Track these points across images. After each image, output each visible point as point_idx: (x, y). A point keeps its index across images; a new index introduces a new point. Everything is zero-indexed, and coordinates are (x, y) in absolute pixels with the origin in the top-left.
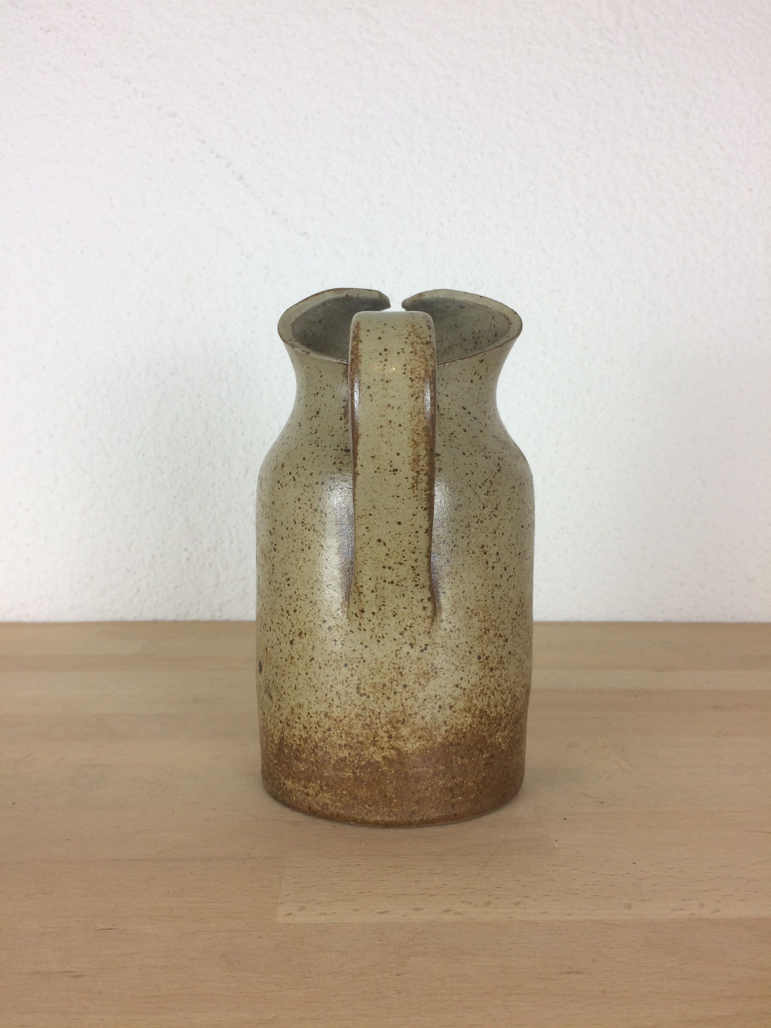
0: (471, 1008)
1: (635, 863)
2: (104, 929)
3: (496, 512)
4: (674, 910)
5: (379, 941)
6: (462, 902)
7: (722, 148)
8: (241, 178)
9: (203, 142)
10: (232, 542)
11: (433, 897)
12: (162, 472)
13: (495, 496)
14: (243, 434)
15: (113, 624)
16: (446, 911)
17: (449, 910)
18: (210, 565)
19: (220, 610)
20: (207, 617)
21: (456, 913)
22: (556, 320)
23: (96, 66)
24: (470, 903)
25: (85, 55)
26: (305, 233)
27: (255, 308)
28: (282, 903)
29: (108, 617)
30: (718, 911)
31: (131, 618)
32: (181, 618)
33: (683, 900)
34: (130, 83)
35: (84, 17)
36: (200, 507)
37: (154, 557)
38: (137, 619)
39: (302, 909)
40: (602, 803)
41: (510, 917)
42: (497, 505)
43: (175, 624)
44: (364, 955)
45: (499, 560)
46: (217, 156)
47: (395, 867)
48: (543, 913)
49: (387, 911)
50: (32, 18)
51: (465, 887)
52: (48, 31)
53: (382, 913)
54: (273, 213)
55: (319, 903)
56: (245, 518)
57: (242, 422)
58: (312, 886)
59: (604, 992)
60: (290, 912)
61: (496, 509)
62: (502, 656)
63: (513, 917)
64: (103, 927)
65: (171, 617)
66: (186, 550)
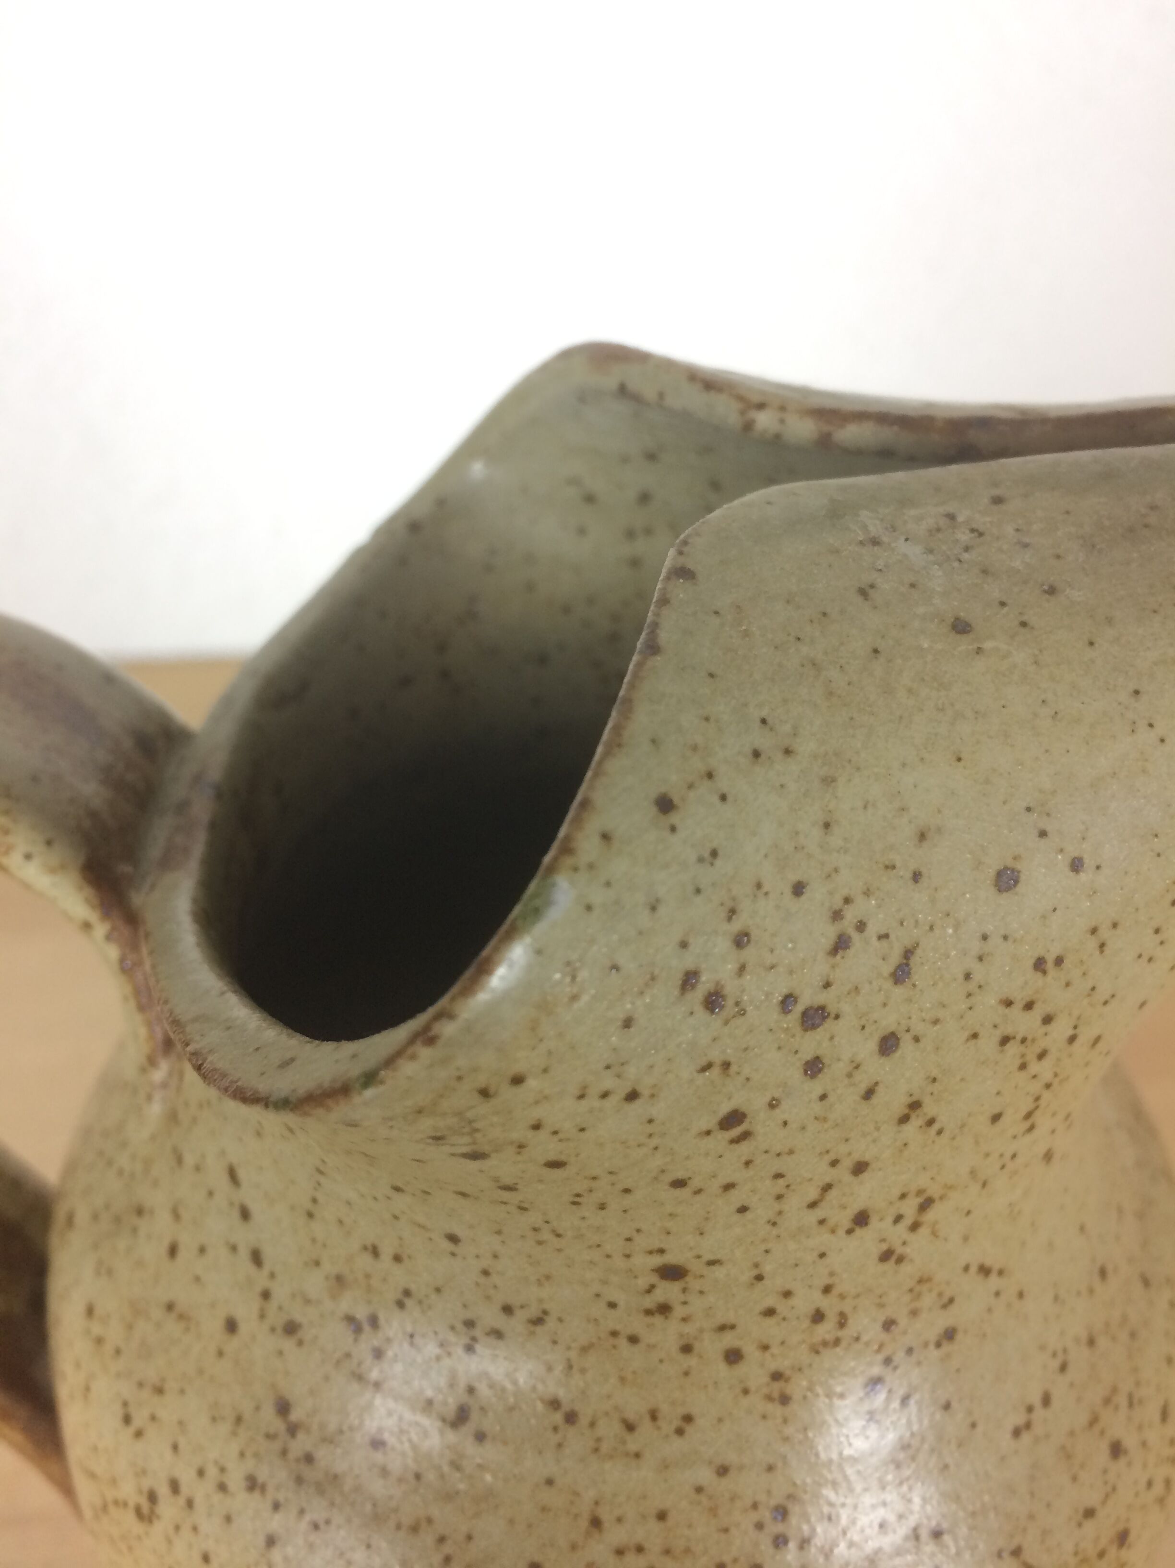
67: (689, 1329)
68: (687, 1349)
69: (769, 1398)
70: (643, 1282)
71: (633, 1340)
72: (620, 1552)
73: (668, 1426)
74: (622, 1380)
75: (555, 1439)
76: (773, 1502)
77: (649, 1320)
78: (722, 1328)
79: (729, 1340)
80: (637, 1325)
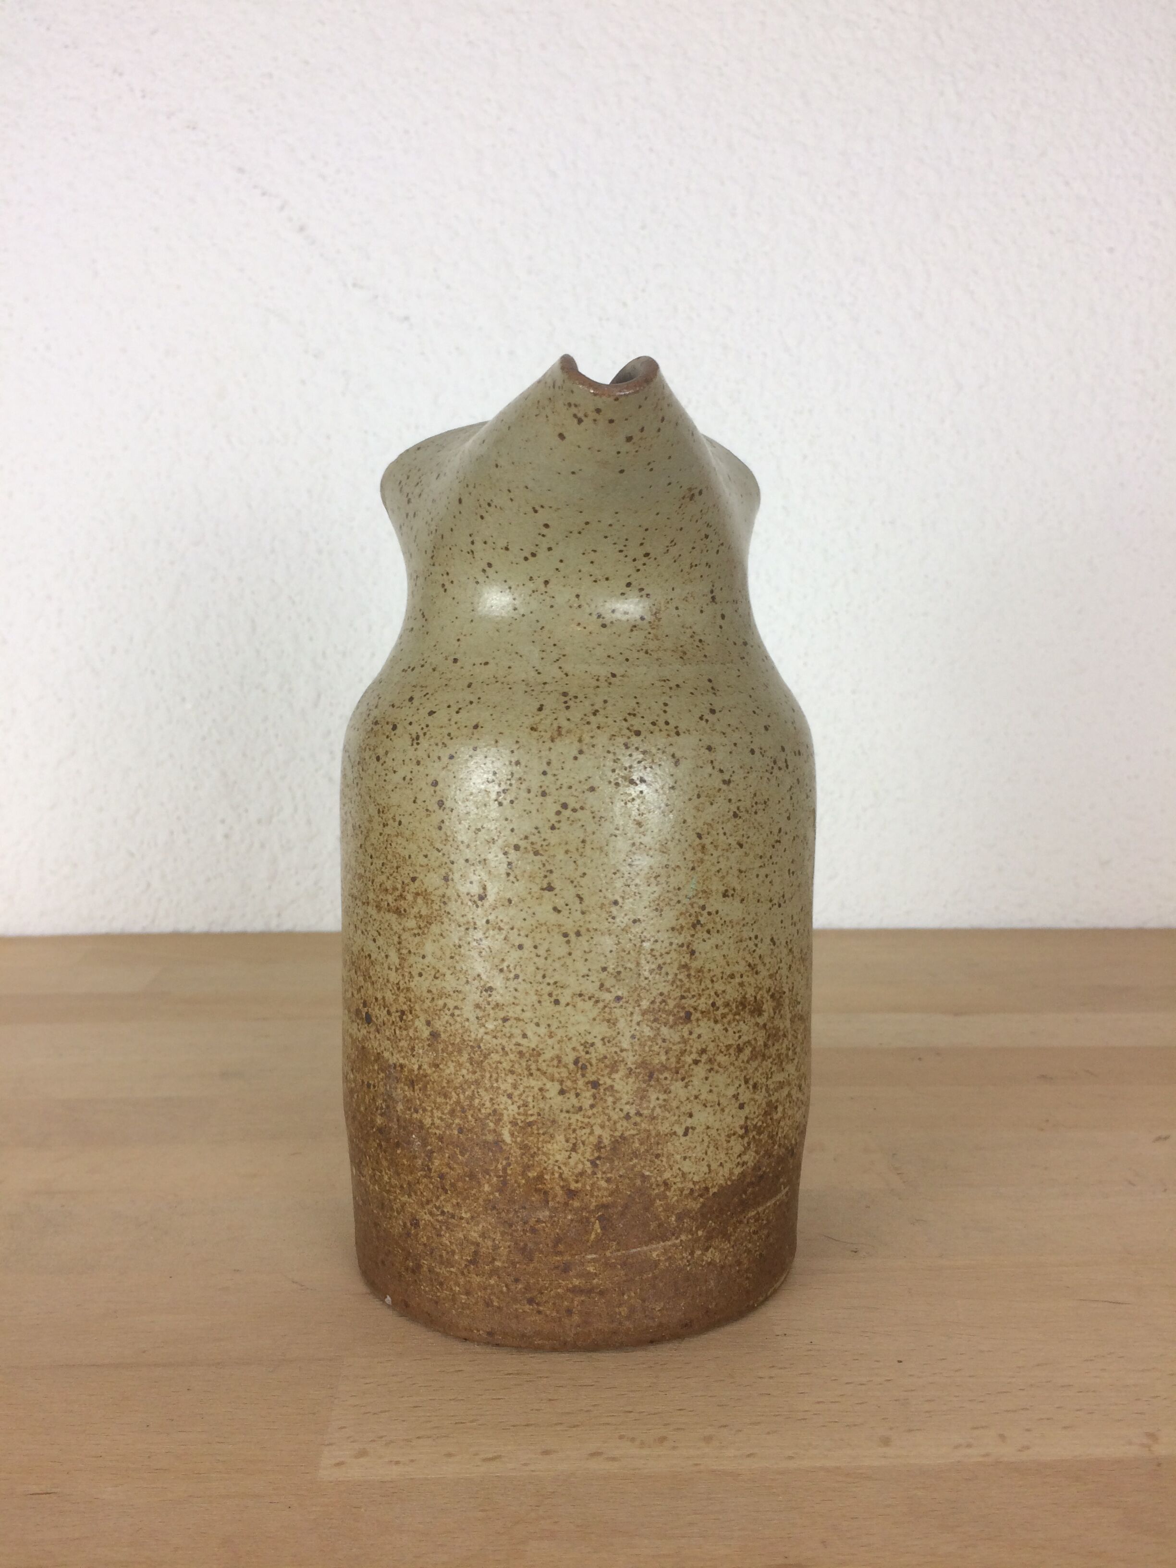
1: (901, 1362)
2: (38, 1494)
4: (957, 1447)
5: (481, 1511)
6: (621, 1437)
7: (1067, 183)
9: (241, 170)
10: (296, 809)
11: (574, 1429)
12: (183, 700)
14: (311, 639)
16: (593, 1455)
17: (598, 1453)
18: (263, 846)
19: (279, 915)
20: (258, 925)
21: (609, 1458)
22: (805, 457)
23: (66, 47)
24: (633, 1440)
25: (48, 29)
26: (407, 318)
27: (328, 437)
28: (331, 1444)
29: (102, 927)
30: (1028, 1448)
31: (137, 929)
32: (216, 929)
33: (973, 1428)
36: (244, 755)
37: (172, 833)
39: (363, 1453)
40: (856, 1252)
41: (696, 1465)
43: (207, 936)
44: (454, 1538)
46: (264, 194)
48: (749, 1456)
49: (499, 1457)
51: (629, 1408)
53: (490, 1459)
54: (355, 285)
55: (391, 1442)
56: (317, 770)
57: (309, 619)
58: (381, 1412)
60: (342, 1459)
63: (700, 1464)
64: (35, 1489)
65: (200, 927)
66: (223, 821)
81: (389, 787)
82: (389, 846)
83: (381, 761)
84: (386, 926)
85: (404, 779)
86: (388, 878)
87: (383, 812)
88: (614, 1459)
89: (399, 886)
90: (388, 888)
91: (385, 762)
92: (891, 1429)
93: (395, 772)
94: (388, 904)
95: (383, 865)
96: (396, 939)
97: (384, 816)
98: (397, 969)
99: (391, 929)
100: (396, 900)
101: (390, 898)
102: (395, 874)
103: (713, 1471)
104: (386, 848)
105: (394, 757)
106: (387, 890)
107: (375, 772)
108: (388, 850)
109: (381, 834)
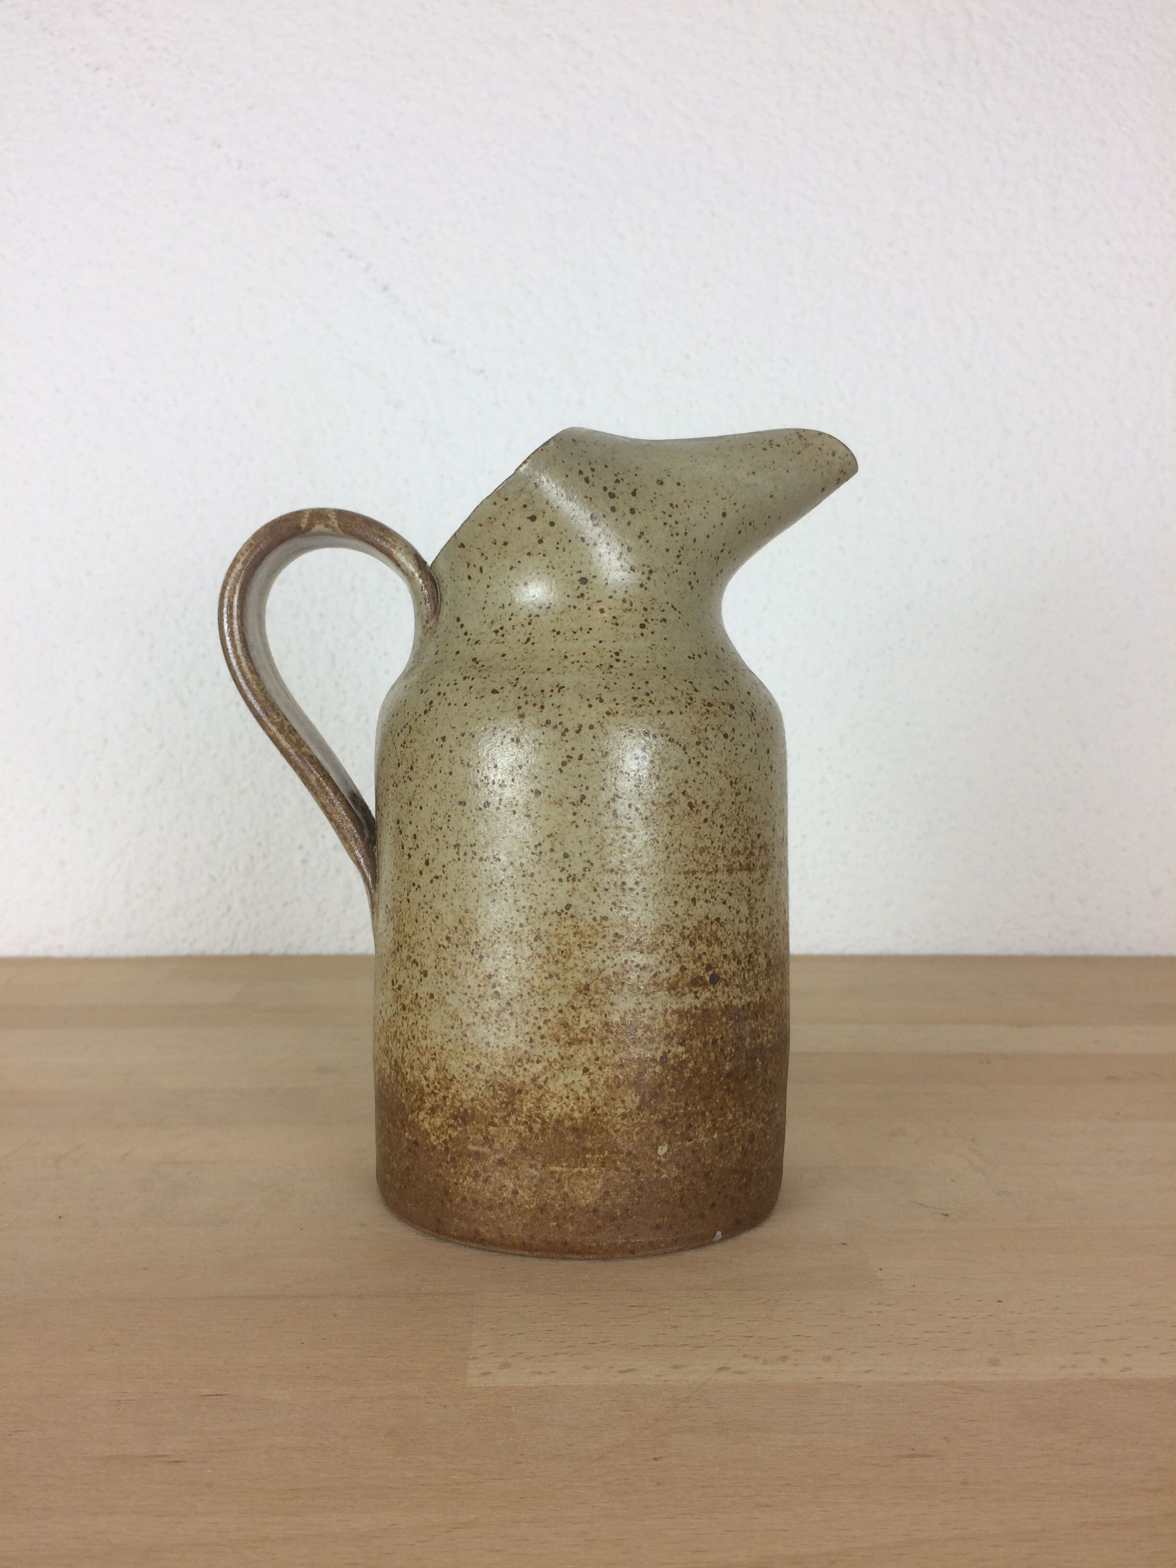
0: (769, 1506)
1: (1000, 1301)
2: (211, 1395)
3: (411, 774)
4: (1063, 1367)
5: (623, 1411)
6: (745, 1356)
8: (385, 289)
9: (329, 235)
11: (700, 1349)
13: (411, 750)
15: (189, 959)
16: (721, 1369)
17: (726, 1368)
21: (736, 1372)
23: (169, 121)
24: (756, 1358)
25: (152, 105)
26: (482, 371)
28: (474, 1358)
29: (184, 949)
30: (1129, 1369)
31: (217, 951)
32: (292, 951)
33: (1076, 1353)
34: (219, 147)
35: (151, 48)
37: (252, 858)
38: (228, 953)
39: (505, 1366)
40: (947, 1215)
41: (818, 1378)
42: (413, 763)
44: (602, 1431)
45: (418, 846)
46: (350, 256)
47: (640, 1307)
48: (867, 1372)
49: (633, 1370)
50: (73, 49)
51: (749, 1334)
52: (98, 69)
53: (626, 1371)
54: (434, 341)
55: (531, 1357)
58: (518, 1334)
59: (964, 1483)
60: (488, 1370)
61: (412, 768)
62: (417, 995)
63: (823, 1378)
64: (206, 1391)
67: (589, 602)
68: (589, 609)
69: (612, 624)
70: (576, 586)
71: (575, 607)
72: (573, 663)
73: (585, 631)
74: (572, 620)
75: (553, 639)
76: (615, 651)
77: (579, 600)
78: (599, 602)
79: (601, 606)
80: (575, 602)
81: (742, 759)
82: (741, 812)
83: (730, 738)
84: (738, 885)
85: (751, 750)
86: (740, 841)
87: (736, 783)
88: (741, 1373)
89: (749, 845)
90: (740, 849)
91: (733, 738)
92: (998, 1353)
93: (744, 745)
94: (740, 864)
95: (735, 830)
96: (746, 893)
97: (737, 787)
98: (747, 919)
99: (743, 886)
100: (746, 858)
101: (742, 859)
102: (746, 836)
103: (835, 1383)
104: (738, 815)
105: (741, 732)
106: (739, 851)
107: (725, 748)
108: (740, 815)
109: (733, 803)
